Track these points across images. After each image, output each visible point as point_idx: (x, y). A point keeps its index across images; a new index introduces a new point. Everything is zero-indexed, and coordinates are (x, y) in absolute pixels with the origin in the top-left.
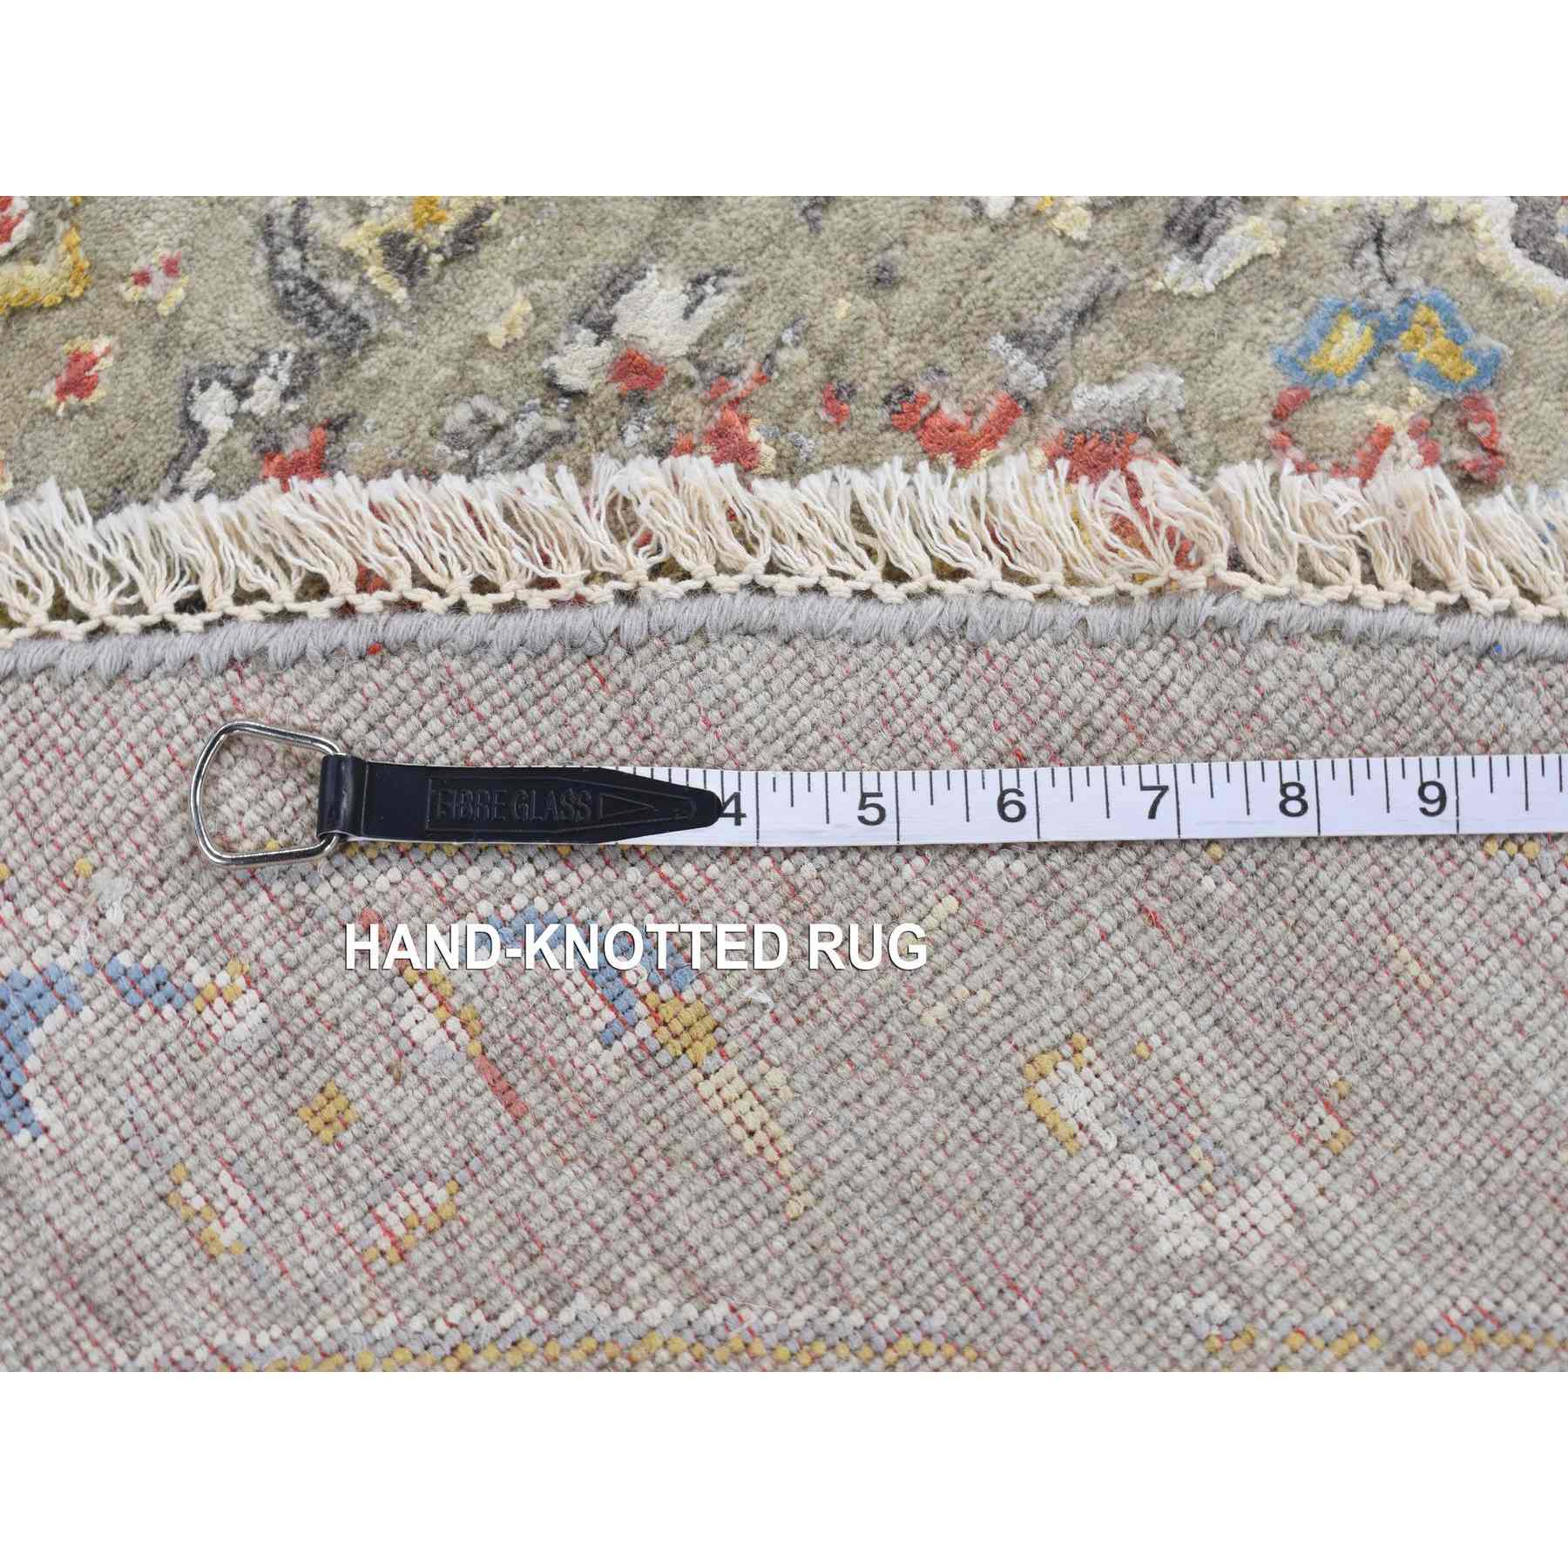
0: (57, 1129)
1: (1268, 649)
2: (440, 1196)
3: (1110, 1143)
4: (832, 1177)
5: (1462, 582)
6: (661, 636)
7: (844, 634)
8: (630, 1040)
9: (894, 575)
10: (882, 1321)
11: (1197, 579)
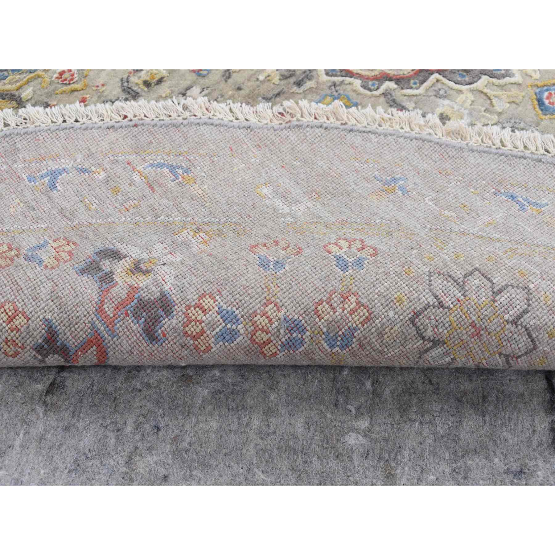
0: (62, 191)
1: (308, 129)
2: (136, 202)
3: (271, 197)
4: (215, 201)
6: (190, 124)
7: (226, 126)
8: (177, 181)
9: (237, 119)
10: (222, 221)
11: (295, 119)
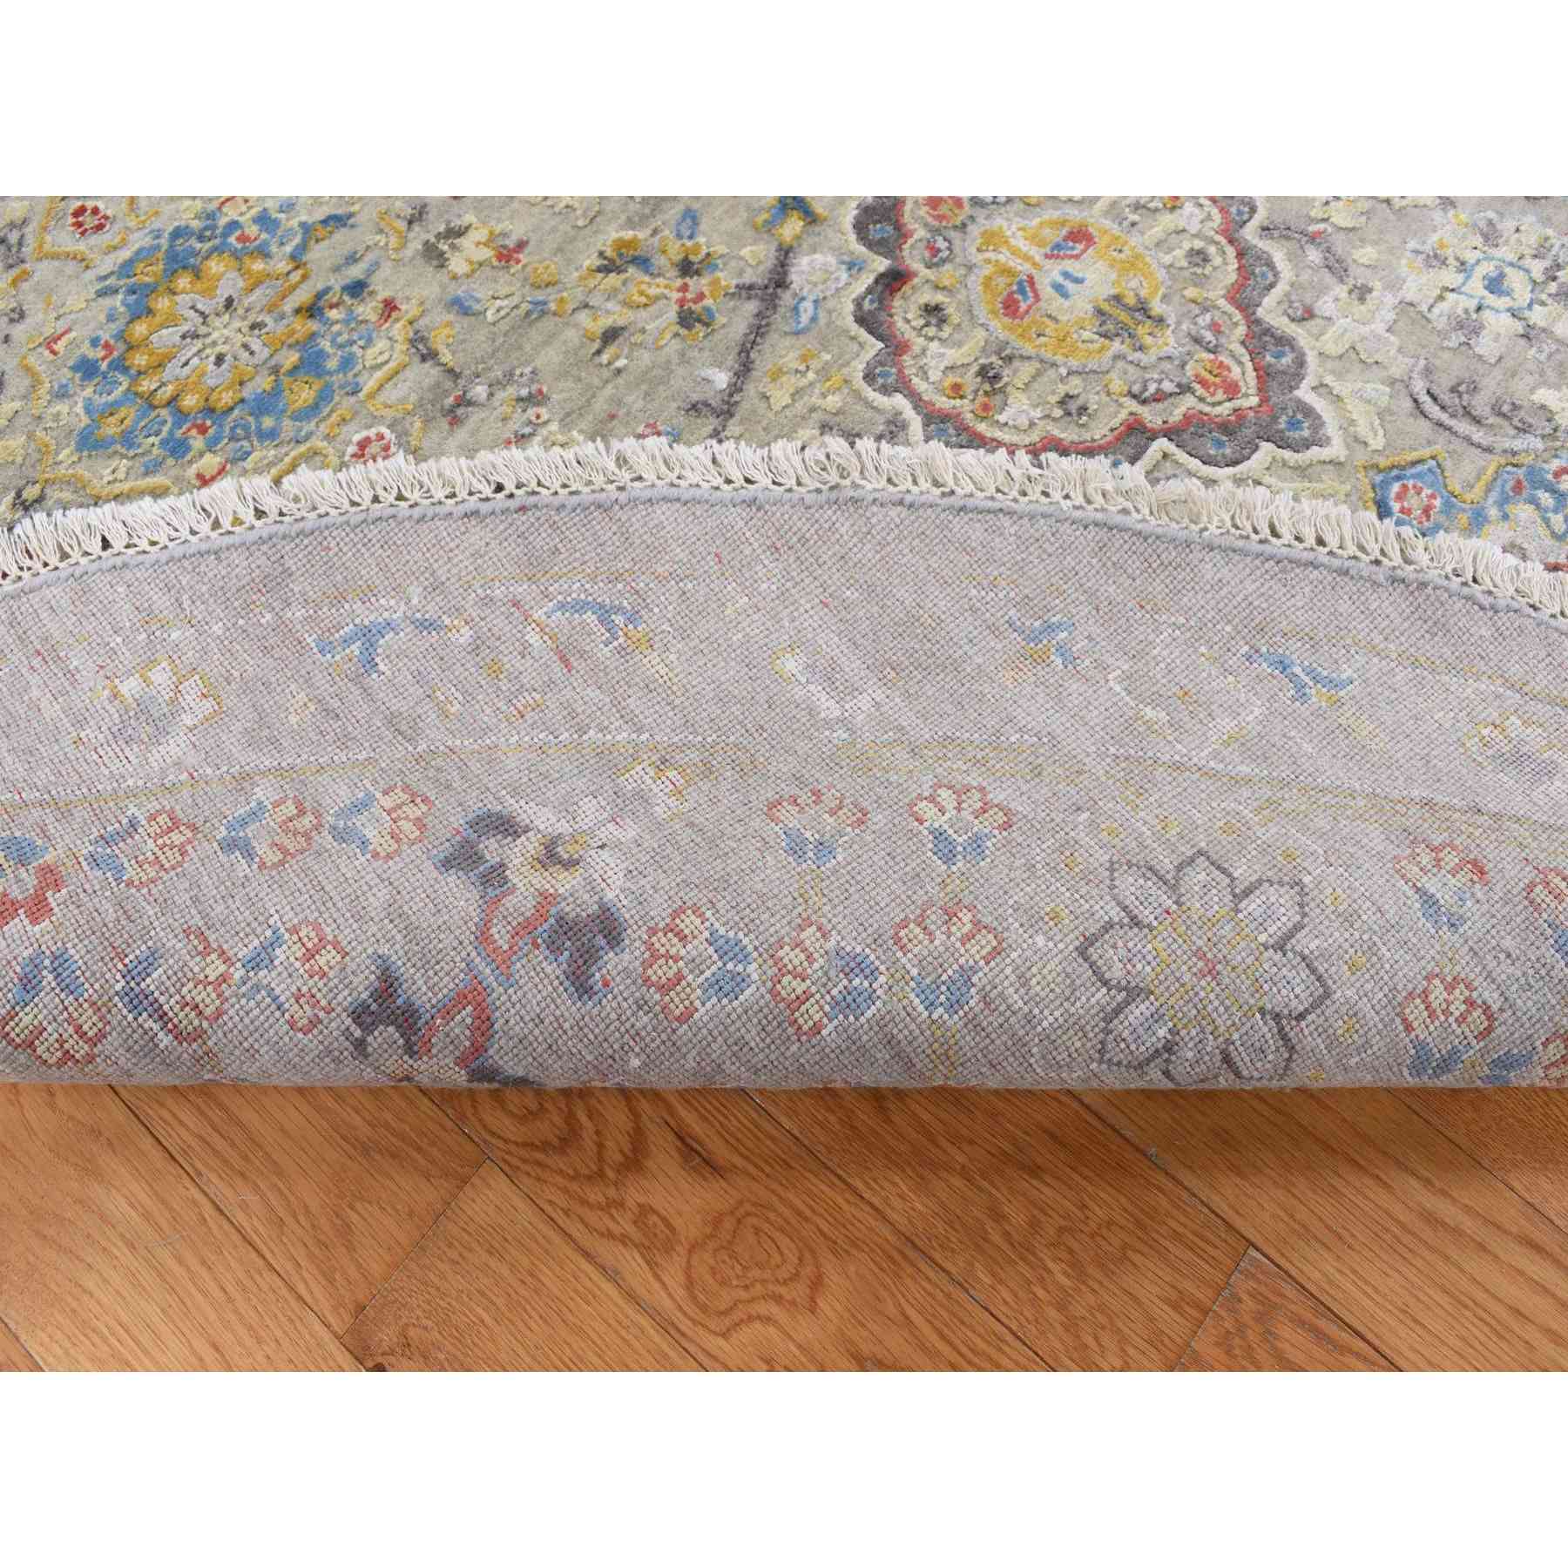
5: (951, 483)
